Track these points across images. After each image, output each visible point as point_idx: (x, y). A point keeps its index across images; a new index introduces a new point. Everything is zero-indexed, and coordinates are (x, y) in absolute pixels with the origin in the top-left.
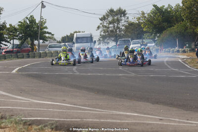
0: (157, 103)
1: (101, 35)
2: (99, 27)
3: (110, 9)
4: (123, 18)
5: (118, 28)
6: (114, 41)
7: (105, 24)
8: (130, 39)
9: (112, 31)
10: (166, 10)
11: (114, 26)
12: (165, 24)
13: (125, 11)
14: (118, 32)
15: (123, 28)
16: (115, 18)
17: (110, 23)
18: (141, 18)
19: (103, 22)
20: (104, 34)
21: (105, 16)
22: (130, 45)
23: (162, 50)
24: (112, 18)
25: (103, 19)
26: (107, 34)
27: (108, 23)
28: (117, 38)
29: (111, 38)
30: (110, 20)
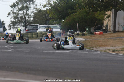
1: (11, 21)
2: (9, 14)
4: (32, 5)
5: (27, 14)
6: (23, 26)
7: (15, 11)
8: (38, 25)
9: (21, 17)
11: (23, 13)
14: (27, 19)
16: (25, 5)
17: (20, 10)
18: (48, 5)
19: (14, 9)
20: (14, 20)
21: (15, 4)
22: (37, 29)
23: (64, 34)
24: (21, 5)
25: (13, 6)
26: (16, 20)
27: (18, 10)
28: (27, 24)
29: (21, 24)
30: (20, 8)
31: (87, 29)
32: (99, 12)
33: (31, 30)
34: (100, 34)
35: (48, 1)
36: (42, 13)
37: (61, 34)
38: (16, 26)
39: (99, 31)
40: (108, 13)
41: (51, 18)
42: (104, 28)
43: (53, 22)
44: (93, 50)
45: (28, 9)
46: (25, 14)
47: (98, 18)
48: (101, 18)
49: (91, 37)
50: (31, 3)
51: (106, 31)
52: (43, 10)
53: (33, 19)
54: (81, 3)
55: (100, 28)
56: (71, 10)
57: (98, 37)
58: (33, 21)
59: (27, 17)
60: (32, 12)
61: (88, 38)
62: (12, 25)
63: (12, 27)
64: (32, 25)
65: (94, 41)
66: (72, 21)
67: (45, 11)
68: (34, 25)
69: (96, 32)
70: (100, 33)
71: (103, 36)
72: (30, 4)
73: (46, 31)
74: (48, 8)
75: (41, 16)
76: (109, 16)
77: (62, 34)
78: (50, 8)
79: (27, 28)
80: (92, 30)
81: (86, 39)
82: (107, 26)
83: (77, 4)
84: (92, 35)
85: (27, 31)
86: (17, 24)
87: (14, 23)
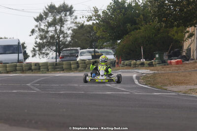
1: (36, 43)
2: (33, 31)
3: (49, 5)
4: (69, 18)
5: (62, 32)
6: (55, 51)
7: (42, 27)
8: (79, 48)
9: (52, 37)
10: (130, 5)
11: (56, 30)
13: (71, 7)
14: (61, 39)
16: (58, 17)
17: (50, 25)
18: (94, 18)
19: (40, 23)
20: (41, 41)
21: (43, 15)
22: (78, 56)
23: (121, 63)
24: (53, 18)
25: (40, 19)
26: (44, 41)
27: (47, 26)
28: (61, 48)
29: (51, 48)
30: (50, 21)
31: (157, 56)
32: (175, 28)
33: (68, 58)
34: (177, 63)
35: (95, 10)
36: (86, 30)
37: (115, 63)
38: (43, 51)
39: (175, 59)
40: (191, 29)
41: (99, 37)
42: (184, 54)
43: (103, 43)
44: (166, 89)
45: (64, 24)
46: (58, 31)
47: (174, 38)
48: (179, 39)
49: (163, 68)
50: (68, 13)
51: (187, 58)
52: (86, 25)
53: (70, 39)
54: (148, 14)
55: (177, 54)
56: (131, 26)
57: (174, 68)
58: (70, 42)
59: (61, 36)
60: (69, 29)
61: (159, 69)
62: (37, 49)
63: (38, 52)
64: (69, 49)
65: (168, 76)
66: (132, 43)
67: (89, 26)
68: (72, 48)
69: (171, 60)
70: (178, 61)
71: (182, 66)
72: (66, 15)
73: (91, 58)
74: (95, 22)
75: (84, 34)
76: (191, 35)
77: (118, 63)
78: (98, 21)
79: (61, 54)
80: (165, 58)
81: (156, 72)
82: (189, 50)
83: (141, 16)
84: (165, 65)
85: (61, 58)
86: (46, 48)
87: (40, 46)
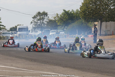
0: (66, 67)
1: (33, 27)
2: (32, 23)
3: (38, 12)
5: (43, 23)
6: (40, 30)
7: (35, 21)
8: (50, 29)
9: (39, 25)
11: (41, 22)
12: (70, 21)
13: (47, 13)
14: (43, 25)
15: (46, 23)
16: (41, 17)
17: (38, 20)
18: (56, 17)
19: (34, 19)
20: (35, 26)
21: (36, 16)
22: (50, 33)
24: (39, 17)
25: (34, 17)
26: (36, 26)
31: (83, 33)
35: (57, 15)
40: (96, 23)
45: (44, 20)
47: (89, 26)
72: (45, 16)
78: (58, 19)
79: (43, 32)
86: (37, 29)
